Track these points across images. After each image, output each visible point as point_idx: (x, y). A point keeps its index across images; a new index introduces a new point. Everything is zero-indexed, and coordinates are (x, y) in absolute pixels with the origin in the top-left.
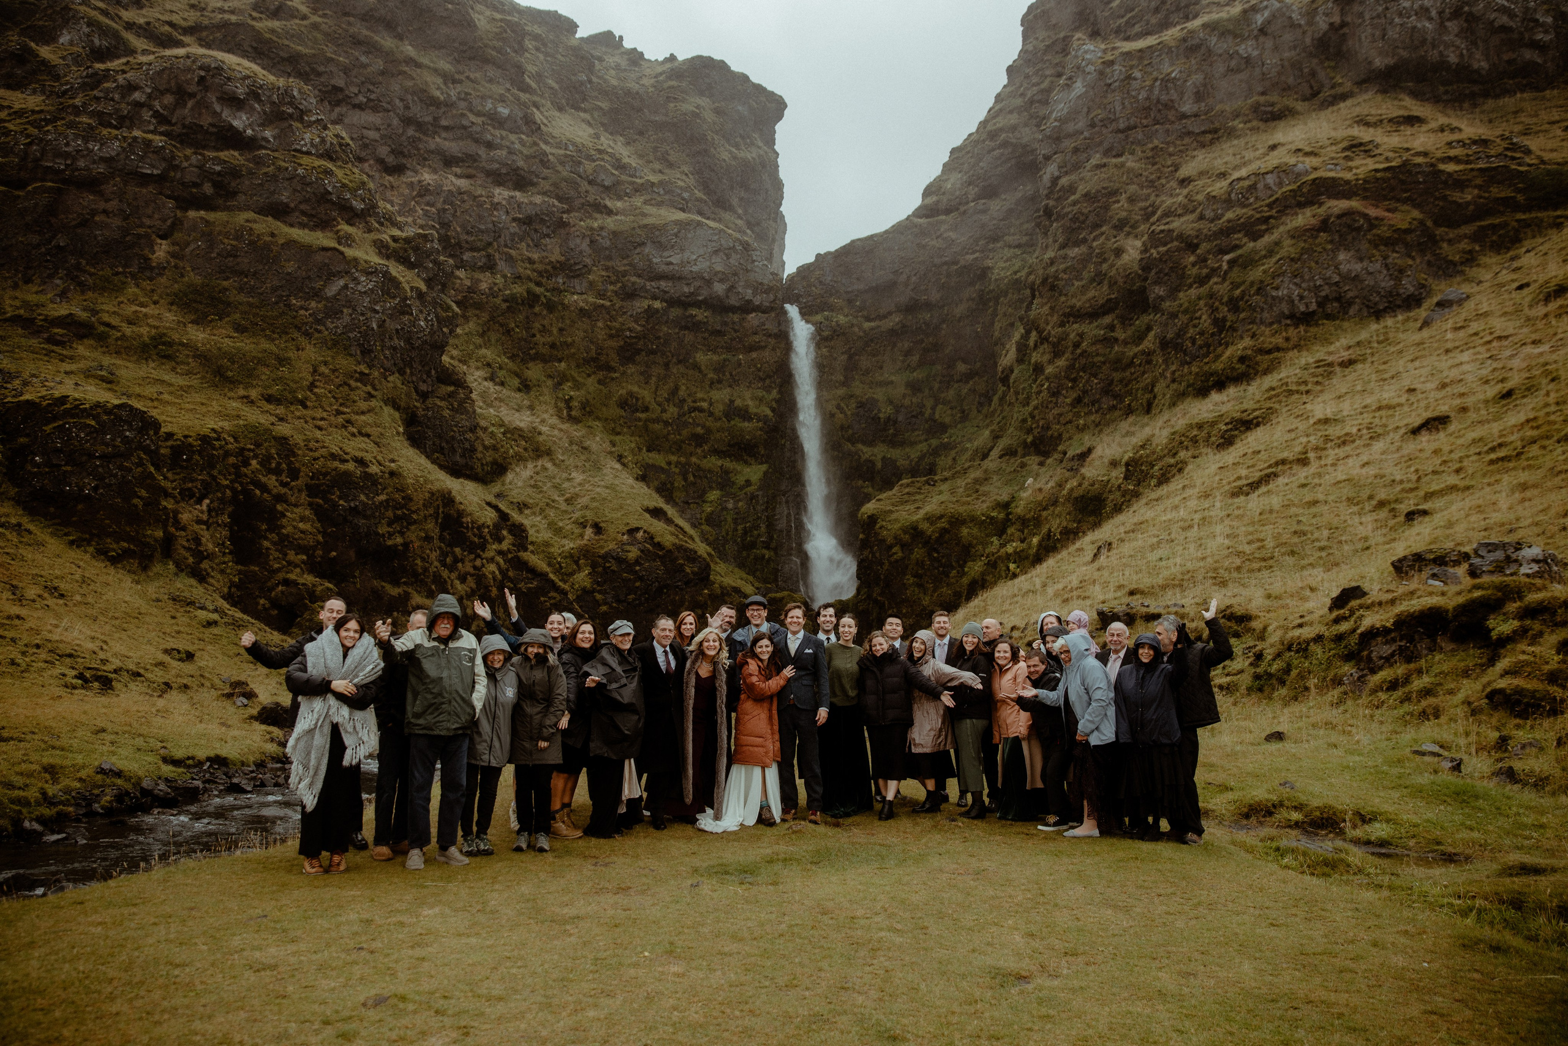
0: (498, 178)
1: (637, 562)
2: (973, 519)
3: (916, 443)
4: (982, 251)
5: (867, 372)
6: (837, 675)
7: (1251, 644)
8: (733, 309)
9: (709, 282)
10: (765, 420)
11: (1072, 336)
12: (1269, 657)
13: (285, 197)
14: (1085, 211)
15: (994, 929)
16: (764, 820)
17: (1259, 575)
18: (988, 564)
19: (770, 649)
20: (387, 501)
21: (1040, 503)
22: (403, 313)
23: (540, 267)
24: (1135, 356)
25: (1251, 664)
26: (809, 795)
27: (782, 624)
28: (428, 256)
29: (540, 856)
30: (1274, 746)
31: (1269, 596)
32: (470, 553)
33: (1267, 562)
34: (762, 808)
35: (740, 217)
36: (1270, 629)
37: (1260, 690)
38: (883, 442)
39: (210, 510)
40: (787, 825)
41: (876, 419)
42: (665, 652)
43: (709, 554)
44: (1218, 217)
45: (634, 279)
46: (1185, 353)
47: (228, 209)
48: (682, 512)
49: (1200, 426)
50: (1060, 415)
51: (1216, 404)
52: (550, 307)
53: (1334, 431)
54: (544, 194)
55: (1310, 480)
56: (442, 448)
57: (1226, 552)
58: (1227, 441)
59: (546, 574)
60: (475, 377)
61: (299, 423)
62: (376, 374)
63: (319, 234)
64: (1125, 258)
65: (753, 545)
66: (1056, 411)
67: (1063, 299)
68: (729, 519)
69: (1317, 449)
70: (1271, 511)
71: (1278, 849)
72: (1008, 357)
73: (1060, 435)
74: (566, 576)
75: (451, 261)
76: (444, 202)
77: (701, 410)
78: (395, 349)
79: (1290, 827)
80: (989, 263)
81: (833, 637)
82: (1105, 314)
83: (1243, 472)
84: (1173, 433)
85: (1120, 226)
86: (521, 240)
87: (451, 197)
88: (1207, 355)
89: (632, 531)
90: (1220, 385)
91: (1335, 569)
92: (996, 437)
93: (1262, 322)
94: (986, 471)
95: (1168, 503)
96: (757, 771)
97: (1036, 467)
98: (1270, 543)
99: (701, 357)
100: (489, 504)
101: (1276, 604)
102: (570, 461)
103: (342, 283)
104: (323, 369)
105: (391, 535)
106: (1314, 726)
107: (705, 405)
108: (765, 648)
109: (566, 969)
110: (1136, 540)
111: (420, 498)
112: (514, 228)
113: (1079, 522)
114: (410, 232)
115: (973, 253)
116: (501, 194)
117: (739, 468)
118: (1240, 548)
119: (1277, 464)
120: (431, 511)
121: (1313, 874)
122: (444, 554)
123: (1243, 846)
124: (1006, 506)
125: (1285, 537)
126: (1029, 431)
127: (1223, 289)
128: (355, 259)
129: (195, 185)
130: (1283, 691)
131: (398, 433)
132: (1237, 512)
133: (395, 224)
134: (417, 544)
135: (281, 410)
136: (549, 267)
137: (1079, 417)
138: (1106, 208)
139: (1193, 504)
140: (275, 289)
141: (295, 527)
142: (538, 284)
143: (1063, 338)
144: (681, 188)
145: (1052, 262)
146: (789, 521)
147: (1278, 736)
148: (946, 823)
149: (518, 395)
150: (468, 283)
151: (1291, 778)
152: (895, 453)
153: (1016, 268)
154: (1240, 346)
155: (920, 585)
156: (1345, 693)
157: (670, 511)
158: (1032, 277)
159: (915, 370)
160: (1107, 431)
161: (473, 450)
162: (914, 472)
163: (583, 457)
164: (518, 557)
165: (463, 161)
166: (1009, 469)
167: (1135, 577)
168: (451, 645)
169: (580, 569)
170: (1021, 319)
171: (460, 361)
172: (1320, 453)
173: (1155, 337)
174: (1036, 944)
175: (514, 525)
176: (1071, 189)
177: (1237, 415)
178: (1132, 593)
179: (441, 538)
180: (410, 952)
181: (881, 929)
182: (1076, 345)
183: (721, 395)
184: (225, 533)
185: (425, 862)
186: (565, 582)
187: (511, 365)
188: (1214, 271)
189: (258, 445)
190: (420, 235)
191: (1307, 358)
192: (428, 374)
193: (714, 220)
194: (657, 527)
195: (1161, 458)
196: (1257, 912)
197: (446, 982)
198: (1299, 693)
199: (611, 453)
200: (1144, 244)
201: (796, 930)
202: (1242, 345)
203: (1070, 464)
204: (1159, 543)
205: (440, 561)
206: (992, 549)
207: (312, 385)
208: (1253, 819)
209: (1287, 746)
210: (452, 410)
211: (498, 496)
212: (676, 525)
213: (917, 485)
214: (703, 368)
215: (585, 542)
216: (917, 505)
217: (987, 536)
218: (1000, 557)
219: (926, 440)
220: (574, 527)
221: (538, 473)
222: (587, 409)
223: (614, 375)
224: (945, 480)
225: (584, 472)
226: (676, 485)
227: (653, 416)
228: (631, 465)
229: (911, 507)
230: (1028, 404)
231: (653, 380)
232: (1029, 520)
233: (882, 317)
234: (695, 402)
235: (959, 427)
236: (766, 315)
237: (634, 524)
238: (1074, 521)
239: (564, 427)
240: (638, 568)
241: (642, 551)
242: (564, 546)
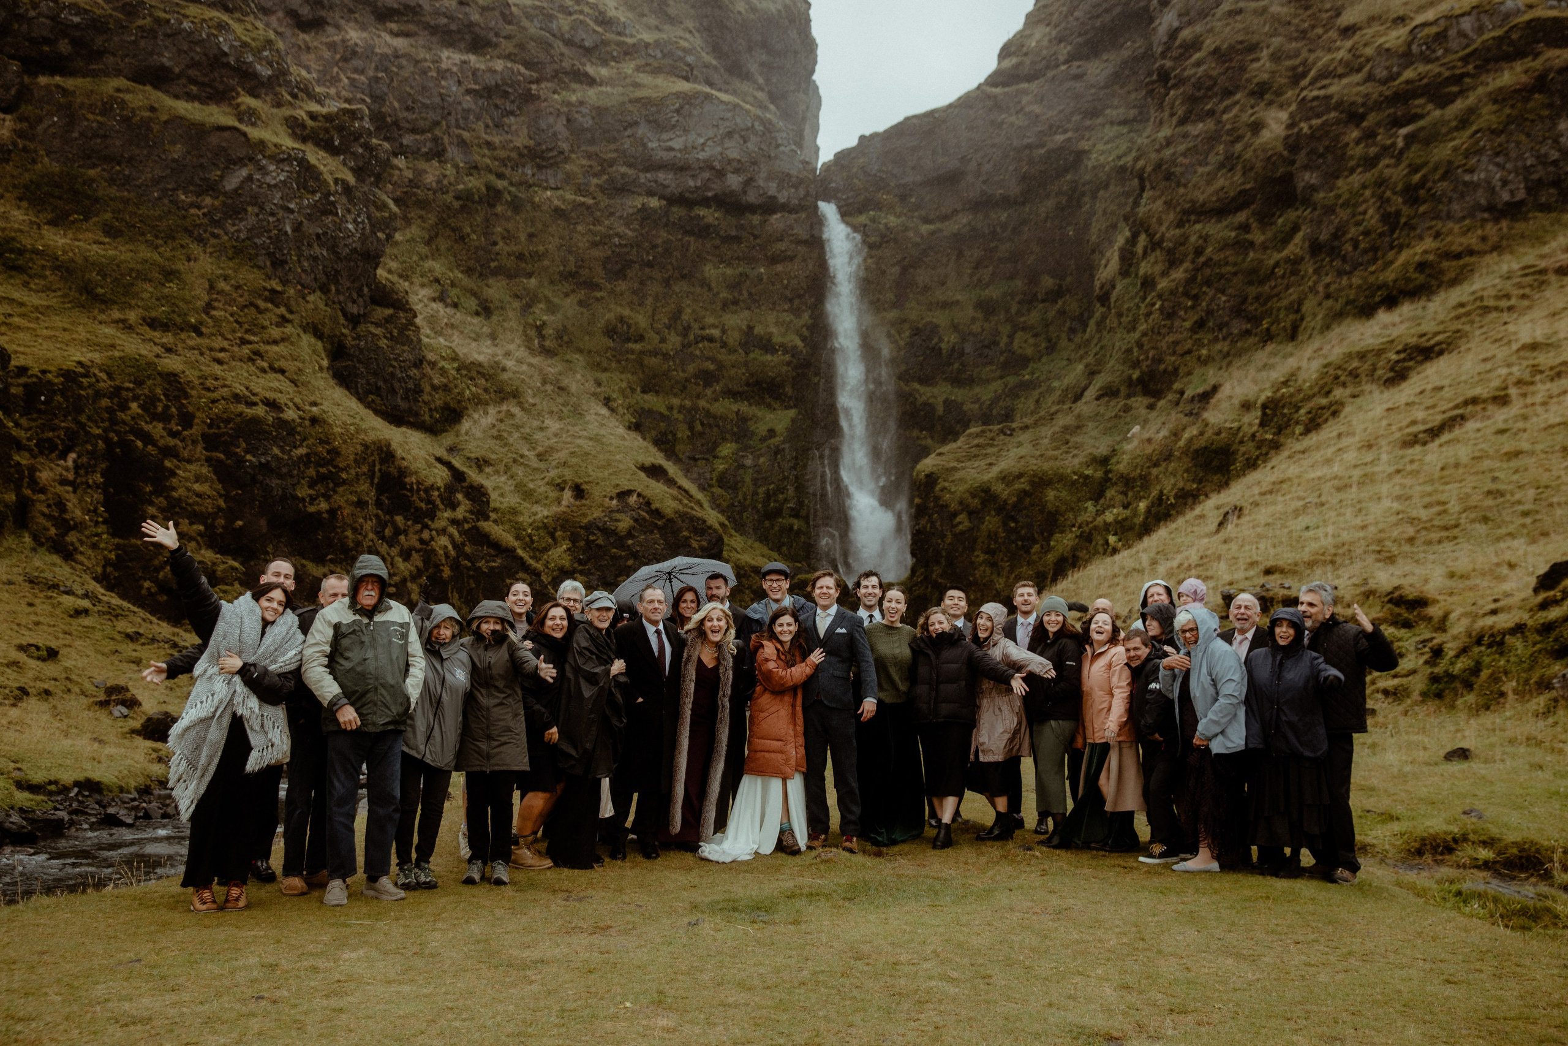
0: (448, 37)
1: (630, 534)
2: (1062, 479)
3: (988, 381)
4: (1077, 130)
6: (881, 664)
7: (1427, 635)
8: (752, 209)
9: (721, 174)
10: (793, 351)
11: (1193, 239)
12: (1451, 653)
13: (166, 59)
14: (1215, 73)
15: (1077, 979)
16: (785, 846)
17: (1439, 548)
18: (1080, 536)
19: (794, 628)
20: (308, 455)
21: (1149, 458)
22: (325, 213)
23: (503, 154)
24: (1277, 264)
25: (1426, 662)
26: (843, 817)
27: (810, 598)
28: (356, 139)
29: (497, 890)
30: (1457, 767)
31: (1452, 575)
32: (416, 522)
33: (1451, 531)
34: (782, 832)
35: (761, 89)
36: (1453, 616)
37: (1439, 695)
38: (945, 379)
39: (77, 467)
40: (814, 853)
41: (936, 351)
42: (658, 632)
43: (722, 525)
44: (1392, 78)
45: (623, 169)
46: (1344, 259)
47: (94, 74)
48: (687, 472)
49: (1362, 356)
50: (1176, 343)
51: (1385, 327)
52: (516, 206)
53: (1545, 359)
54: (509, 57)
55: (1510, 424)
56: (378, 388)
57: (1394, 519)
58: (1398, 376)
59: (514, 550)
60: (420, 297)
61: (193, 355)
62: (292, 291)
63: (213, 108)
64: (1266, 135)
65: (778, 512)
66: (1170, 338)
67: (1182, 190)
68: (748, 479)
69: (1519, 382)
70: (1457, 465)
71: (1459, 893)
72: (1109, 266)
73: (1176, 370)
74: (539, 552)
75: (386, 145)
76: (377, 69)
77: (711, 339)
78: (315, 259)
79: (1477, 867)
80: (1085, 145)
81: (877, 614)
82: (1238, 209)
83: (1420, 415)
84: (1326, 366)
85: (1261, 92)
86: (478, 118)
87: (386, 62)
88: (1375, 260)
89: (623, 495)
90: (1391, 302)
91: (1543, 541)
92: (1092, 374)
93: (1449, 216)
94: (1079, 417)
95: (1318, 456)
96: (776, 784)
97: (1143, 411)
98: (1454, 507)
99: (711, 271)
100: (439, 460)
101: (1459, 585)
102: (544, 405)
103: (244, 172)
104: (222, 285)
105: (313, 499)
106: (1512, 741)
107: (716, 333)
108: (786, 627)
109: (524, 1021)
110: (1274, 503)
111: (349, 452)
112: (468, 102)
113: (1200, 482)
114: (333, 107)
115: (1065, 131)
116: (450, 58)
117: (759, 414)
118: (1414, 514)
119: (1466, 403)
120: (365, 469)
121: (1506, 926)
122: (381, 525)
123: (1412, 888)
124: (1104, 461)
125: (1476, 498)
126: (1136, 364)
127: (1397, 173)
128: (262, 142)
129: (46, 41)
130: (1471, 698)
131: (321, 368)
132: (1409, 468)
133: (312, 96)
134: (347, 511)
135: (168, 339)
136: (514, 155)
137: (1203, 346)
138: (1243, 69)
139: (1351, 456)
140: (156, 181)
141: (188, 489)
142: (500, 176)
143: (1183, 240)
144: (684, 50)
145: (1169, 142)
146: (823, 482)
147: (1462, 754)
148: (1020, 852)
149: (476, 320)
150: (409, 174)
151: (1479, 805)
152: (958, 394)
153: (1120, 151)
154: (1419, 249)
155: (993, 565)
156: (1556, 700)
157: (672, 469)
158: (1141, 163)
159: (988, 285)
160: (1237, 363)
161: (419, 391)
162: (986, 419)
163: (560, 400)
164: (476, 528)
165: (403, 14)
166: (1109, 414)
167: (1272, 552)
168: (378, 618)
169: (556, 543)
170: (1126, 218)
171: (401, 276)
172: (1525, 389)
173: (1304, 240)
174: (1132, 998)
175: (471, 487)
176: (1195, 44)
177: (1413, 341)
178: (1268, 572)
179: (379, 504)
180: (325, 1002)
181: (931, 978)
182: (1199, 252)
183: (736, 320)
184: (98, 496)
185: (349, 896)
186: (537, 560)
187: (466, 281)
188: (1386, 150)
189: (139, 383)
190: (345, 111)
191: (1509, 264)
192: (360, 291)
193: (726, 91)
194: (656, 489)
195: (1308, 398)
196: (1428, 966)
197: (368, 1037)
198: (1492, 700)
199: (594, 394)
200: (1292, 116)
201: (821, 978)
202: (1423, 248)
203: (1188, 408)
204: (1305, 507)
205: (377, 533)
206: (1083, 517)
207: (209, 307)
208: (1428, 858)
209: (1475, 766)
210: (392, 338)
211: (451, 450)
212: (680, 487)
213: (989, 435)
214: (713, 285)
215: (563, 509)
216: (989, 461)
217: (1079, 500)
218: (1095, 528)
219: (1001, 377)
220: (548, 488)
221: (501, 421)
222: (566, 338)
223: (599, 294)
224: (1026, 428)
225: (561, 419)
226: (679, 435)
227: (649, 347)
228: (621, 410)
229: (982, 463)
230: (1134, 329)
231: (650, 301)
232: (1134, 479)
233: (945, 218)
234: (702, 329)
235: (1044, 360)
236: (794, 216)
237: (626, 486)
238: (1193, 481)
239: (535, 361)
240: (630, 542)
241: (636, 520)
242: (535, 514)
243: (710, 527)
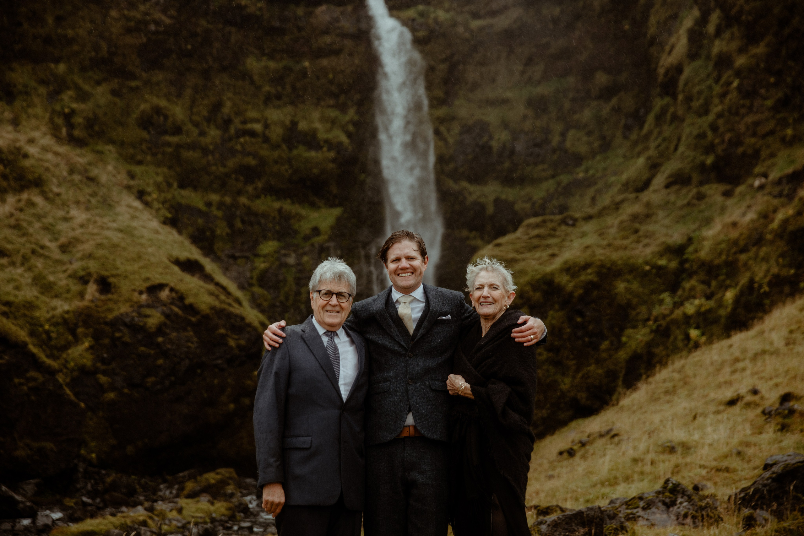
1: (160, 330)
2: (632, 269)
3: (540, 180)
5: (475, 86)
10: (338, 147)
18: (656, 331)
21: (735, 242)
38: (495, 178)
41: (486, 149)
48: (226, 270)
50: (757, 124)
59: (25, 344)
66: (750, 119)
68: (290, 279)
73: (757, 152)
74: (56, 349)
77: (252, 134)
89: (154, 289)
94: (647, 205)
97: (719, 199)
99: (253, 64)
102: (68, 193)
107: (258, 127)
117: (303, 212)
124: (679, 250)
126: (710, 149)
155: (557, 363)
157: (209, 265)
159: (539, 83)
162: (542, 211)
163: (88, 191)
166: (680, 203)
169: (77, 340)
183: (279, 115)
186: (54, 357)
194: (191, 284)
199: (128, 188)
203: (777, 190)
206: (657, 311)
212: (217, 284)
213: (550, 225)
214: (256, 78)
215: (85, 303)
216: (550, 251)
217: (653, 292)
218: (675, 322)
219: (553, 176)
220: (71, 282)
221: (21, 210)
222: (96, 128)
223: (133, 84)
224: (589, 218)
225: (88, 209)
226: (218, 232)
227: (189, 140)
228: (156, 205)
229: (544, 255)
230: (707, 112)
231: (188, 92)
232: (719, 267)
233: (493, 14)
234: (244, 122)
235: (598, 157)
236: (341, 9)
237: (157, 278)
238: (790, 266)
239: (63, 149)
240: (160, 339)
241: (167, 316)
242: (54, 309)
243: (249, 325)
